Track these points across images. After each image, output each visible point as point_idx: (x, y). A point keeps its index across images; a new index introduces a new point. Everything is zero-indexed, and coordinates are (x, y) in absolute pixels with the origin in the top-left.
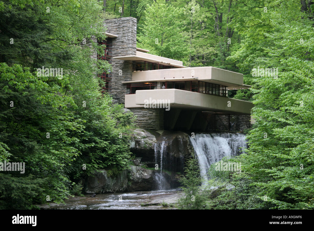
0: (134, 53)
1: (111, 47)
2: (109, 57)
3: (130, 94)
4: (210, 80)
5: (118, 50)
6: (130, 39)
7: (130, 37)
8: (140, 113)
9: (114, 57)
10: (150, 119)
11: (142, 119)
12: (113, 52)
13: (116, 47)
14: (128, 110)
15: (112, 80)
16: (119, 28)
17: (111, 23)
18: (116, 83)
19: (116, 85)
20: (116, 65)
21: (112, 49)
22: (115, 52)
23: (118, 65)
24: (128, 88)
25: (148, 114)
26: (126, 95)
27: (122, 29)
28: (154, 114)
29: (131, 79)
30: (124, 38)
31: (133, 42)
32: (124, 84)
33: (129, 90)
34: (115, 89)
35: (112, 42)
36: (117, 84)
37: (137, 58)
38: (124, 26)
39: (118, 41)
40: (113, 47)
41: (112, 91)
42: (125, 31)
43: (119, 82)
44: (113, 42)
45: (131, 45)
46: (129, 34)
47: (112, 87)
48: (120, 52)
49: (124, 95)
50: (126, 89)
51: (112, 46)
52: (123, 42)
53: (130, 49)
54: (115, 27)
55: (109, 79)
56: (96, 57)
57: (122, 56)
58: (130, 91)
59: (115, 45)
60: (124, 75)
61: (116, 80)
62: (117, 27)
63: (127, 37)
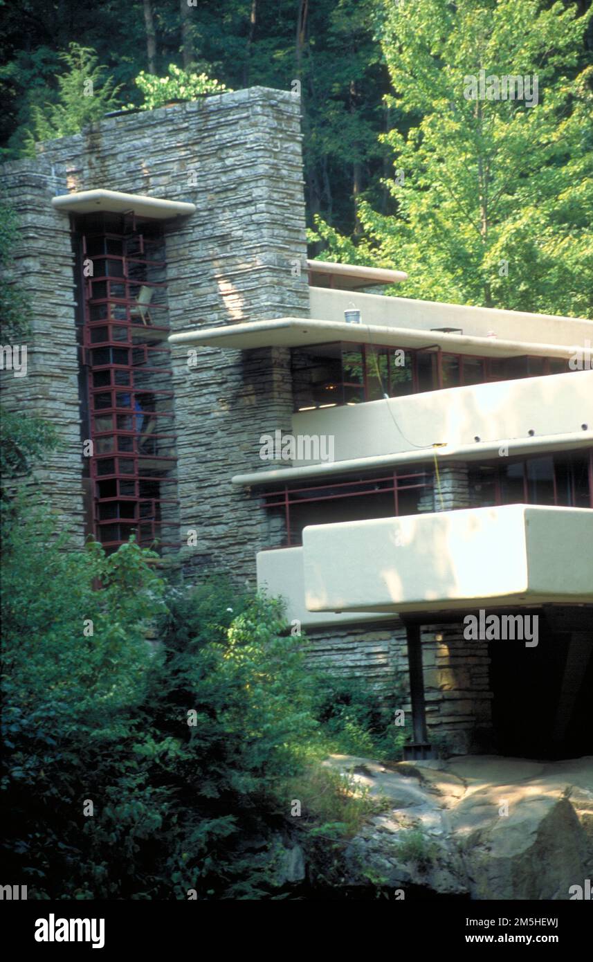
0: (294, 300)
1: (161, 276)
2: (157, 337)
5: (200, 291)
6: (266, 218)
7: (261, 206)
8: (350, 659)
9: (173, 337)
12: (172, 304)
13: (187, 270)
15: (182, 470)
16: (198, 157)
18: (201, 483)
19: (201, 500)
20: (194, 376)
21: (163, 283)
22: (186, 302)
23: (204, 375)
24: (271, 512)
26: (261, 556)
27: (214, 165)
30: (228, 214)
31: (286, 233)
32: (249, 491)
33: (277, 523)
34: (198, 520)
35: (164, 244)
36: (206, 492)
38: (222, 147)
39: (197, 233)
40: (172, 272)
41: (184, 531)
42: (232, 176)
43: (218, 478)
44: (169, 242)
46: (257, 192)
47: (182, 513)
49: (253, 554)
50: (259, 516)
51: (164, 267)
52: (223, 240)
53: (269, 278)
54: (174, 155)
55: (160, 465)
56: (74, 342)
57: (229, 323)
58: (284, 527)
59: (181, 260)
60: (245, 437)
61: (202, 468)
62: (183, 153)
63: (244, 210)
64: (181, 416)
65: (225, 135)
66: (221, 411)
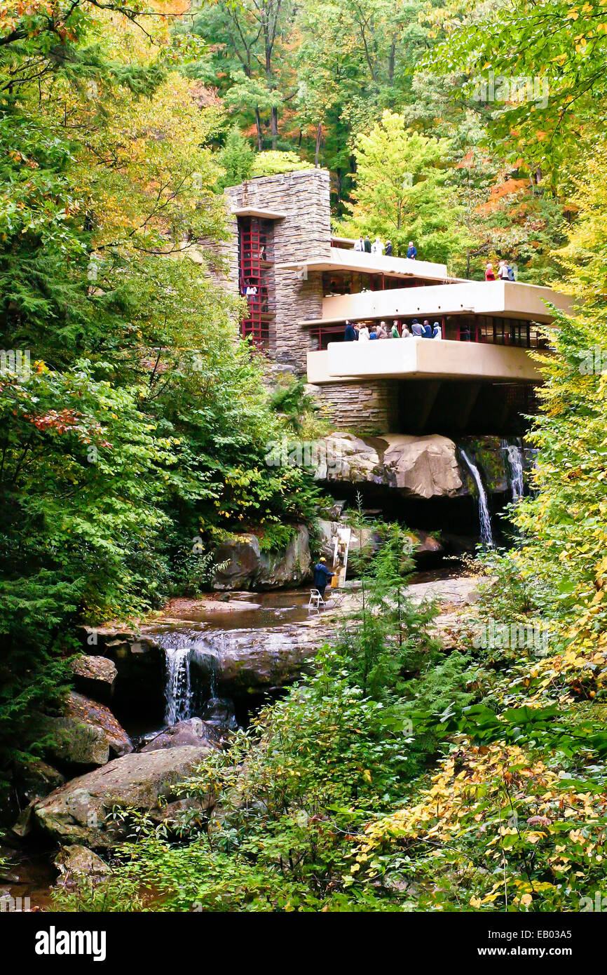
0: (324, 253)
1: (272, 242)
2: (269, 266)
3: (318, 349)
4: (502, 312)
5: (287, 248)
6: (315, 220)
7: (313, 215)
8: (343, 395)
9: (277, 266)
10: (366, 408)
11: (349, 408)
12: (276, 253)
13: (283, 239)
14: (317, 388)
15: (278, 319)
16: (289, 195)
17: (269, 185)
18: (285, 324)
19: (286, 331)
20: (284, 282)
21: (273, 244)
22: (281, 253)
23: (288, 282)
24: (313, 337)
25: (362, 397)
26: (309, 354)
27: (294, 198)
28: (375, 395)
29: (320, 313)
30: (300, 218)
31: (322, 226)
32: (304, 328)
33: (315, 341)
34: (284, 339)
35: (273, 229)
36: (288, 328)
37: (330, 265)
38: (299, 192)
39: (287, 225)
40: (276, 240)
41: (278, 343)
42: (302, 203)
43: (291, 323)
44: (275, 228)
45: (316, 236)
46: (312, 209)
47: (278, 335)
48: (291, 251)
49: (305, 352)
50: (308, 338)
51: (273, 238)
52: (297, 228)
53: (315, 243)
54: (279, 194)
55: (269, 317)
56: (237, 267)
57: (299, 261)
58: (319, 343)
59: (280, 235)
60: (304, 306)
61: (286, 318)
62: (282, 194)
63: (306, 216)
64: (278, 297)
65: (299, 187)
66: (293, 297)
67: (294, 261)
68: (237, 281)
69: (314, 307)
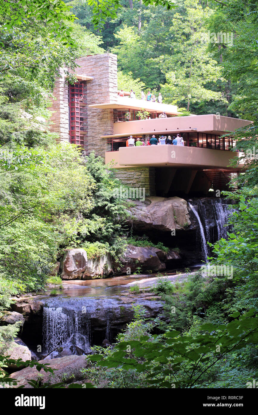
0: (114, 99)
2: (84, 105)
3: (112, 151)
4: (212, 131)
5: (94, 96)
6: (110, 81)
8: (125, 175)
9: (90, 106)
10: (138, 182)
12: (88, 98)
13: (92, 91)
15: (89, 134)
16: (95, 68)
17: (84, 62)
18: (93, 137)
19: (93, 140)
20: (92, 114)
21: (86, 94)
22: (91, 98)
23: (94, 114)
24: (108, 144)
25: (135, 177)
26: (106, 153)
28: (142, 176)
29: (112, 131)
30: (101, 80)
31: (113, 84)
32: (104, 139)
34: (92, 145)
35: (86, 86)
37: (119, 105)
38: (100, 66)
39: (94, 84)
40: (88, 92)
41: (89, 147)
42: (102, 72)
43: (97, 136)
45: (110, 89)
46: (108, 76)
47: (88, 143)
48: (96, 98)
49: (104, 152)
50: (106, 144)
51: (86, 91)
52: (100, 85)
54: (90, 67)
55: (84, 133)
57: (100, 103)
58: (111, 147)
59: (90, 89)
60: (103, 128)
61: (93, 134)
62: (92, 67)
63: (104, 79)
64: (89, 123)
65: (101, 63)
66: (98, 122)
67: (98, 104)
68: (68, 114)
69: (109, 128)
